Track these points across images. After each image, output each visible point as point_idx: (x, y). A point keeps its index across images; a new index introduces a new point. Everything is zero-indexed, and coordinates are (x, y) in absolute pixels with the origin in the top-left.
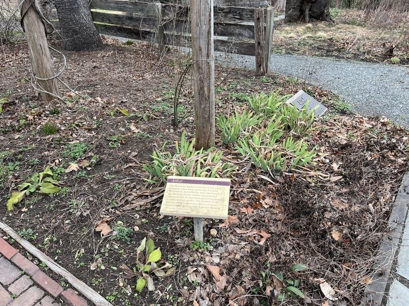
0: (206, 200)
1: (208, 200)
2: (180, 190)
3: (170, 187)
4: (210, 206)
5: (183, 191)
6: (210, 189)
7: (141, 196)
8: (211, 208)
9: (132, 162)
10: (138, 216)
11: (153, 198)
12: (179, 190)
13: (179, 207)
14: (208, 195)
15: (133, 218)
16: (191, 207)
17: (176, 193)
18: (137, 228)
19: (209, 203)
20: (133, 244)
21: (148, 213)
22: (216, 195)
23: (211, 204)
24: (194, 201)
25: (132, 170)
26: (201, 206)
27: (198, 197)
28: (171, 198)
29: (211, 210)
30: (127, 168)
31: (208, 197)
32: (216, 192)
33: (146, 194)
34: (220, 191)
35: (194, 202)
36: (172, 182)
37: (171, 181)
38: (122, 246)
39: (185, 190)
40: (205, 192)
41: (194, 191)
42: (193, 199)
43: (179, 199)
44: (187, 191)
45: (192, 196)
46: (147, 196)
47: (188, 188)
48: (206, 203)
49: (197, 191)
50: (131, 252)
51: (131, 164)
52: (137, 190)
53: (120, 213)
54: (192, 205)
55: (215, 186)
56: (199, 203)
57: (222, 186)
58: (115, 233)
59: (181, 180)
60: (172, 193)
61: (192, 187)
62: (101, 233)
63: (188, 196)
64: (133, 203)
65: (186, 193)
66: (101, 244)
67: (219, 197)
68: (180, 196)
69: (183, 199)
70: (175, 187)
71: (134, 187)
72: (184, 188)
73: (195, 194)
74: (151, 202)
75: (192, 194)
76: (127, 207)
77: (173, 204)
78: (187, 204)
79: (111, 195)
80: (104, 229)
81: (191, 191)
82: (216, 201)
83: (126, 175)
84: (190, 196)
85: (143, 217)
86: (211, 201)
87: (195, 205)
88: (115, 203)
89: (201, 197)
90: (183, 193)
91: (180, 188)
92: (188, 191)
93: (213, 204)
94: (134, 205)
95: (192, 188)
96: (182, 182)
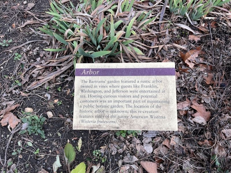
0: (141, 104)
1: (145, 104)
2: (99, 89)
3: (81, 84)
4: (148, 115)
5: (103, 90)
6: (145, 84)
7: (47, 68)
8: (152, 117)
9: (29, 18)
10: (49, 97)
11: (62, 69)
12: (96, 89)
13: (100, 119)
14: (142, 94)
15: (43, 99)
16: (119, 117)
17: (93, 94)
18: (50, 114)
19: (147, 109)
20: (49, 137)
21: (60, 90)
22: (155, 94)
23: (149, 109)
24: (122, 106)
25: (32, 29)
26: (134, 114)
27: (127, 99)
28: (86, 104)
29: (151, 120)
30: (26, 26)
31: (143, 99)
32: (155, 89)
33: (54, 64)
34: (161, 87)
35: (122, 109)
36: (84, 75)
37: (81, 72)
38: (36, 142)
39: (106, 89)
40: (138, 89)
41: (120, 89)
42: (120, 104)
43: (99, 104)
44: (108, 89)
45: (118, 99)
46: (55, 67)
47: (110, 84)
48: (142, 109)
49: (124, 89)
50: (49, 149)
51: (28, 22)
52: (42, 58)
53: (26, 95)
54: (120, 114)
55: (153, 78)
56: (130, 109)
57: (163, 77)
58: (25, 126)
59: (96, 70)
60: (87, 94)
61: (115, 82)
62: (9, 127)
63: (112, 99)
64: (39, 80)
65: (108, 94)
66: (12, 140)
67: (161, 97)
68: (99, 99)
69: (104, 104)
70: (88, 84)
71: (38, 55)
72: (103, 84)
73: (122, 94)
74: (60, 75)
75: (117, 94)
76: (34, 85)
77: (91, 114)
78: (112, 112)
79: (12, 69)
80: (10, 121)
81: (115, 89)
82: (156, 104)
83: (26, 37)
84: (116, 99)
85: (56, 97)
86: (149, 104)
87: (126, 114)
88: (17, 81)
89: (133, 99)
90: (103, 94)
91: (97, 84)
92: (112, 89)
93: (154, 109)
94: (41, 81)
95: (115, 84)
96: (99, 75)
